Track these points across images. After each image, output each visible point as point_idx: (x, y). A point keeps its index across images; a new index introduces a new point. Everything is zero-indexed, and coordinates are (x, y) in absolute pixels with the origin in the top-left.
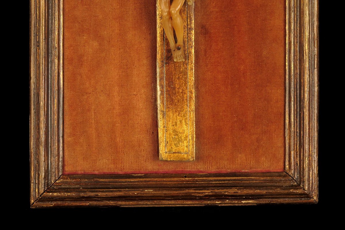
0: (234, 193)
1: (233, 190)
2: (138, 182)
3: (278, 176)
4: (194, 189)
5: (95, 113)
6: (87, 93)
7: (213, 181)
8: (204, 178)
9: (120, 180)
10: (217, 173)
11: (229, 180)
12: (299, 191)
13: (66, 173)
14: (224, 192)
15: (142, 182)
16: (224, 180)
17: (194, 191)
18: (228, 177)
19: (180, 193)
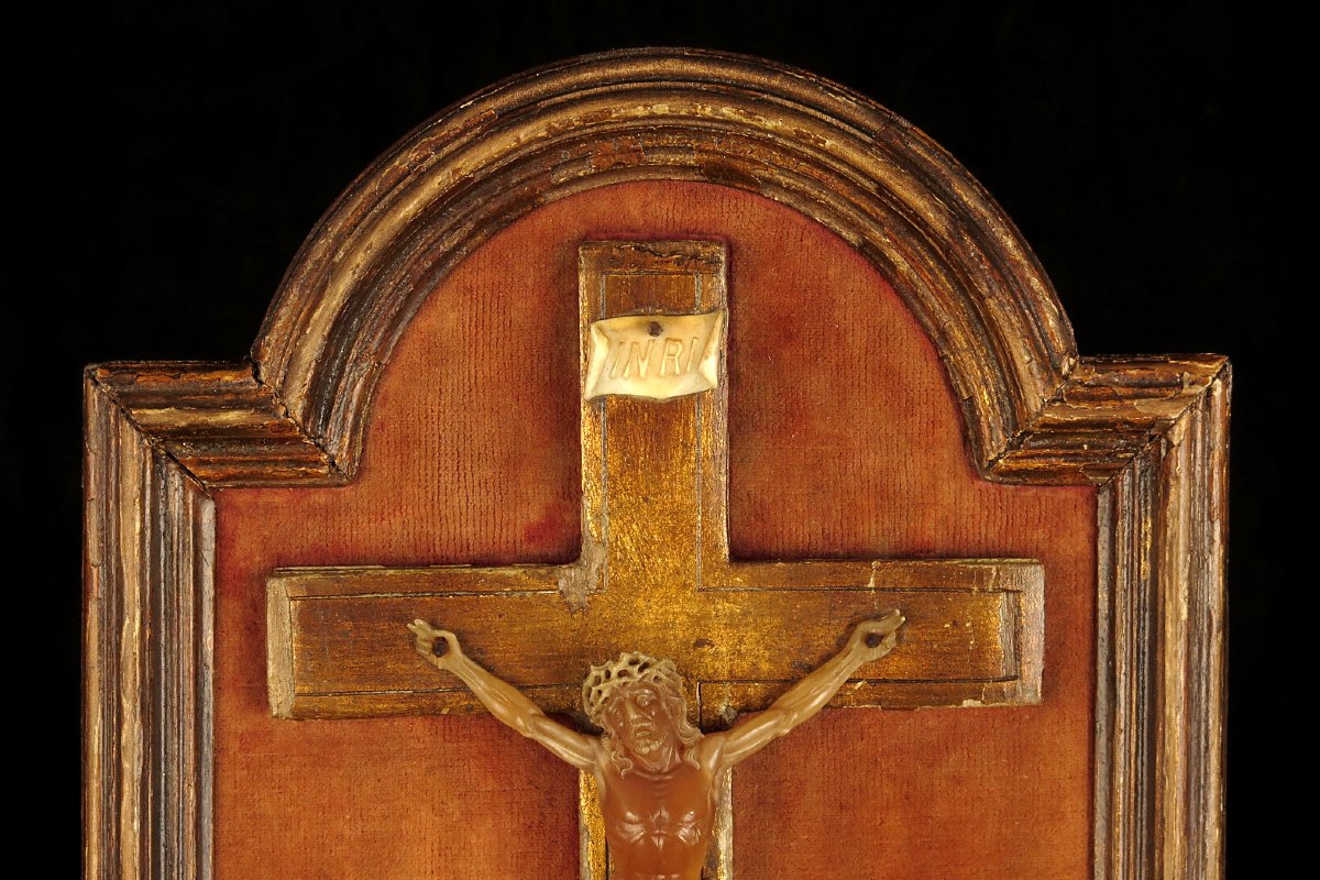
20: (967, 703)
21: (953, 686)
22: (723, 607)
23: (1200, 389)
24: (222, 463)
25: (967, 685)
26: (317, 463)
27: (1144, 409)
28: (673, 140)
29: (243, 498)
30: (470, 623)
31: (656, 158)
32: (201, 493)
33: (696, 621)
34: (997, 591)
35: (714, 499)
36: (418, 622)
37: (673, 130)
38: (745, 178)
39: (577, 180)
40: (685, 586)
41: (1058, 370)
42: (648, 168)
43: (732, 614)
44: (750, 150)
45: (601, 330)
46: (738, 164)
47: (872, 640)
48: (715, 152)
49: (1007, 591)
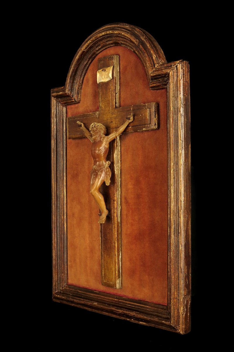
0: (133, 315)
1: (133, 313)
2: (94, 296)
3: (161, 309)
4: (115, 308)
5: (79, 249)
6: (76, 237)
7: (127, 304)
8: (124, 301)
9: (90, 294)
10: (132, 299)
11: (135, 305)
12: (167, 323)
13: (69, 284)
14: (129, 314)
15: (96, 296)
16: (133, 305)
17: (114, 310)
18: (136, 303)
19: (108, 309)
20: (144, 129)
21: (141, 126)
22: (114, 115)
23: (175, 66)
24: (63, 101)
25: (143, 126)
26: (72, 99)
27: (165, 71)
28: (109, 39)
29: (69, 107)
30: (86, 122)
31: (108, 43)
32: (63, 106)
33: (111, 118)
34: (147, 108)
35: (113, 97)
36: (78, 122)
37: (108, 37)
38: (119, 44)
39: (99, 49)
40: (109, 113)
41: (155, 66)
42: (107, 45)
43: (115, 117)
44: (118, 38)
45: (99, 72)
46: (117, 41)
47: (129, 119)
48: (114, 40)
49: (149, 108)
